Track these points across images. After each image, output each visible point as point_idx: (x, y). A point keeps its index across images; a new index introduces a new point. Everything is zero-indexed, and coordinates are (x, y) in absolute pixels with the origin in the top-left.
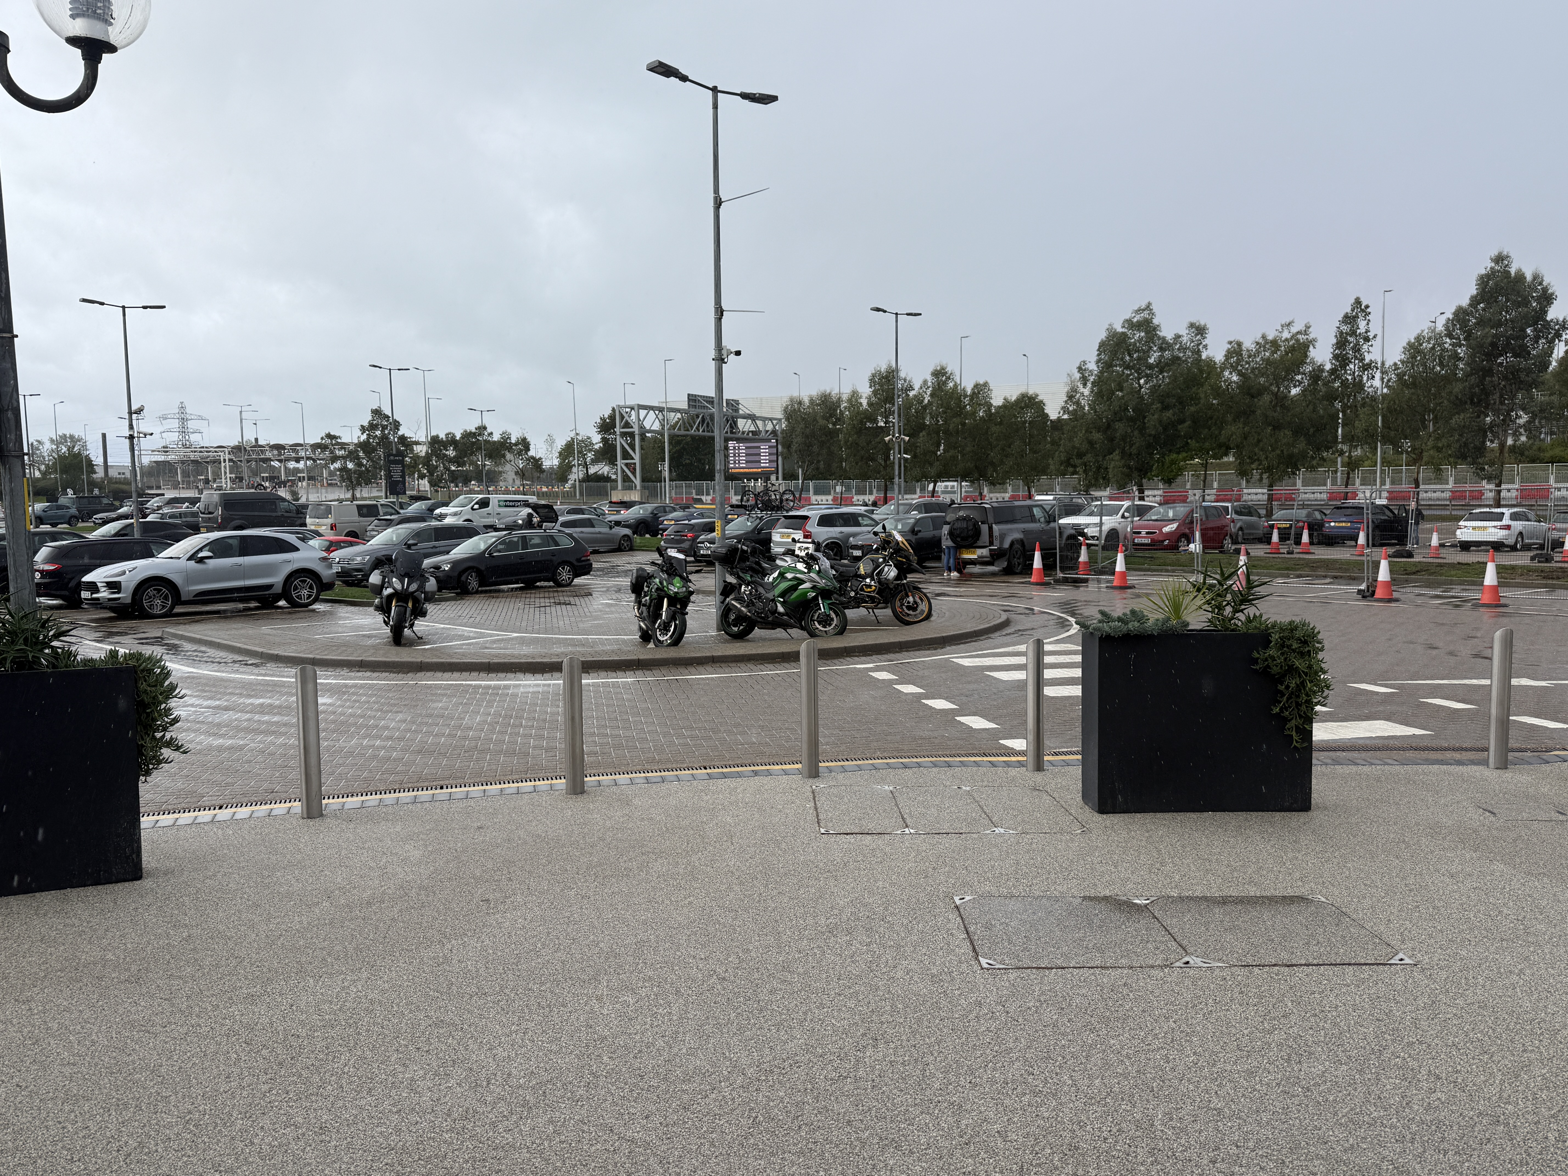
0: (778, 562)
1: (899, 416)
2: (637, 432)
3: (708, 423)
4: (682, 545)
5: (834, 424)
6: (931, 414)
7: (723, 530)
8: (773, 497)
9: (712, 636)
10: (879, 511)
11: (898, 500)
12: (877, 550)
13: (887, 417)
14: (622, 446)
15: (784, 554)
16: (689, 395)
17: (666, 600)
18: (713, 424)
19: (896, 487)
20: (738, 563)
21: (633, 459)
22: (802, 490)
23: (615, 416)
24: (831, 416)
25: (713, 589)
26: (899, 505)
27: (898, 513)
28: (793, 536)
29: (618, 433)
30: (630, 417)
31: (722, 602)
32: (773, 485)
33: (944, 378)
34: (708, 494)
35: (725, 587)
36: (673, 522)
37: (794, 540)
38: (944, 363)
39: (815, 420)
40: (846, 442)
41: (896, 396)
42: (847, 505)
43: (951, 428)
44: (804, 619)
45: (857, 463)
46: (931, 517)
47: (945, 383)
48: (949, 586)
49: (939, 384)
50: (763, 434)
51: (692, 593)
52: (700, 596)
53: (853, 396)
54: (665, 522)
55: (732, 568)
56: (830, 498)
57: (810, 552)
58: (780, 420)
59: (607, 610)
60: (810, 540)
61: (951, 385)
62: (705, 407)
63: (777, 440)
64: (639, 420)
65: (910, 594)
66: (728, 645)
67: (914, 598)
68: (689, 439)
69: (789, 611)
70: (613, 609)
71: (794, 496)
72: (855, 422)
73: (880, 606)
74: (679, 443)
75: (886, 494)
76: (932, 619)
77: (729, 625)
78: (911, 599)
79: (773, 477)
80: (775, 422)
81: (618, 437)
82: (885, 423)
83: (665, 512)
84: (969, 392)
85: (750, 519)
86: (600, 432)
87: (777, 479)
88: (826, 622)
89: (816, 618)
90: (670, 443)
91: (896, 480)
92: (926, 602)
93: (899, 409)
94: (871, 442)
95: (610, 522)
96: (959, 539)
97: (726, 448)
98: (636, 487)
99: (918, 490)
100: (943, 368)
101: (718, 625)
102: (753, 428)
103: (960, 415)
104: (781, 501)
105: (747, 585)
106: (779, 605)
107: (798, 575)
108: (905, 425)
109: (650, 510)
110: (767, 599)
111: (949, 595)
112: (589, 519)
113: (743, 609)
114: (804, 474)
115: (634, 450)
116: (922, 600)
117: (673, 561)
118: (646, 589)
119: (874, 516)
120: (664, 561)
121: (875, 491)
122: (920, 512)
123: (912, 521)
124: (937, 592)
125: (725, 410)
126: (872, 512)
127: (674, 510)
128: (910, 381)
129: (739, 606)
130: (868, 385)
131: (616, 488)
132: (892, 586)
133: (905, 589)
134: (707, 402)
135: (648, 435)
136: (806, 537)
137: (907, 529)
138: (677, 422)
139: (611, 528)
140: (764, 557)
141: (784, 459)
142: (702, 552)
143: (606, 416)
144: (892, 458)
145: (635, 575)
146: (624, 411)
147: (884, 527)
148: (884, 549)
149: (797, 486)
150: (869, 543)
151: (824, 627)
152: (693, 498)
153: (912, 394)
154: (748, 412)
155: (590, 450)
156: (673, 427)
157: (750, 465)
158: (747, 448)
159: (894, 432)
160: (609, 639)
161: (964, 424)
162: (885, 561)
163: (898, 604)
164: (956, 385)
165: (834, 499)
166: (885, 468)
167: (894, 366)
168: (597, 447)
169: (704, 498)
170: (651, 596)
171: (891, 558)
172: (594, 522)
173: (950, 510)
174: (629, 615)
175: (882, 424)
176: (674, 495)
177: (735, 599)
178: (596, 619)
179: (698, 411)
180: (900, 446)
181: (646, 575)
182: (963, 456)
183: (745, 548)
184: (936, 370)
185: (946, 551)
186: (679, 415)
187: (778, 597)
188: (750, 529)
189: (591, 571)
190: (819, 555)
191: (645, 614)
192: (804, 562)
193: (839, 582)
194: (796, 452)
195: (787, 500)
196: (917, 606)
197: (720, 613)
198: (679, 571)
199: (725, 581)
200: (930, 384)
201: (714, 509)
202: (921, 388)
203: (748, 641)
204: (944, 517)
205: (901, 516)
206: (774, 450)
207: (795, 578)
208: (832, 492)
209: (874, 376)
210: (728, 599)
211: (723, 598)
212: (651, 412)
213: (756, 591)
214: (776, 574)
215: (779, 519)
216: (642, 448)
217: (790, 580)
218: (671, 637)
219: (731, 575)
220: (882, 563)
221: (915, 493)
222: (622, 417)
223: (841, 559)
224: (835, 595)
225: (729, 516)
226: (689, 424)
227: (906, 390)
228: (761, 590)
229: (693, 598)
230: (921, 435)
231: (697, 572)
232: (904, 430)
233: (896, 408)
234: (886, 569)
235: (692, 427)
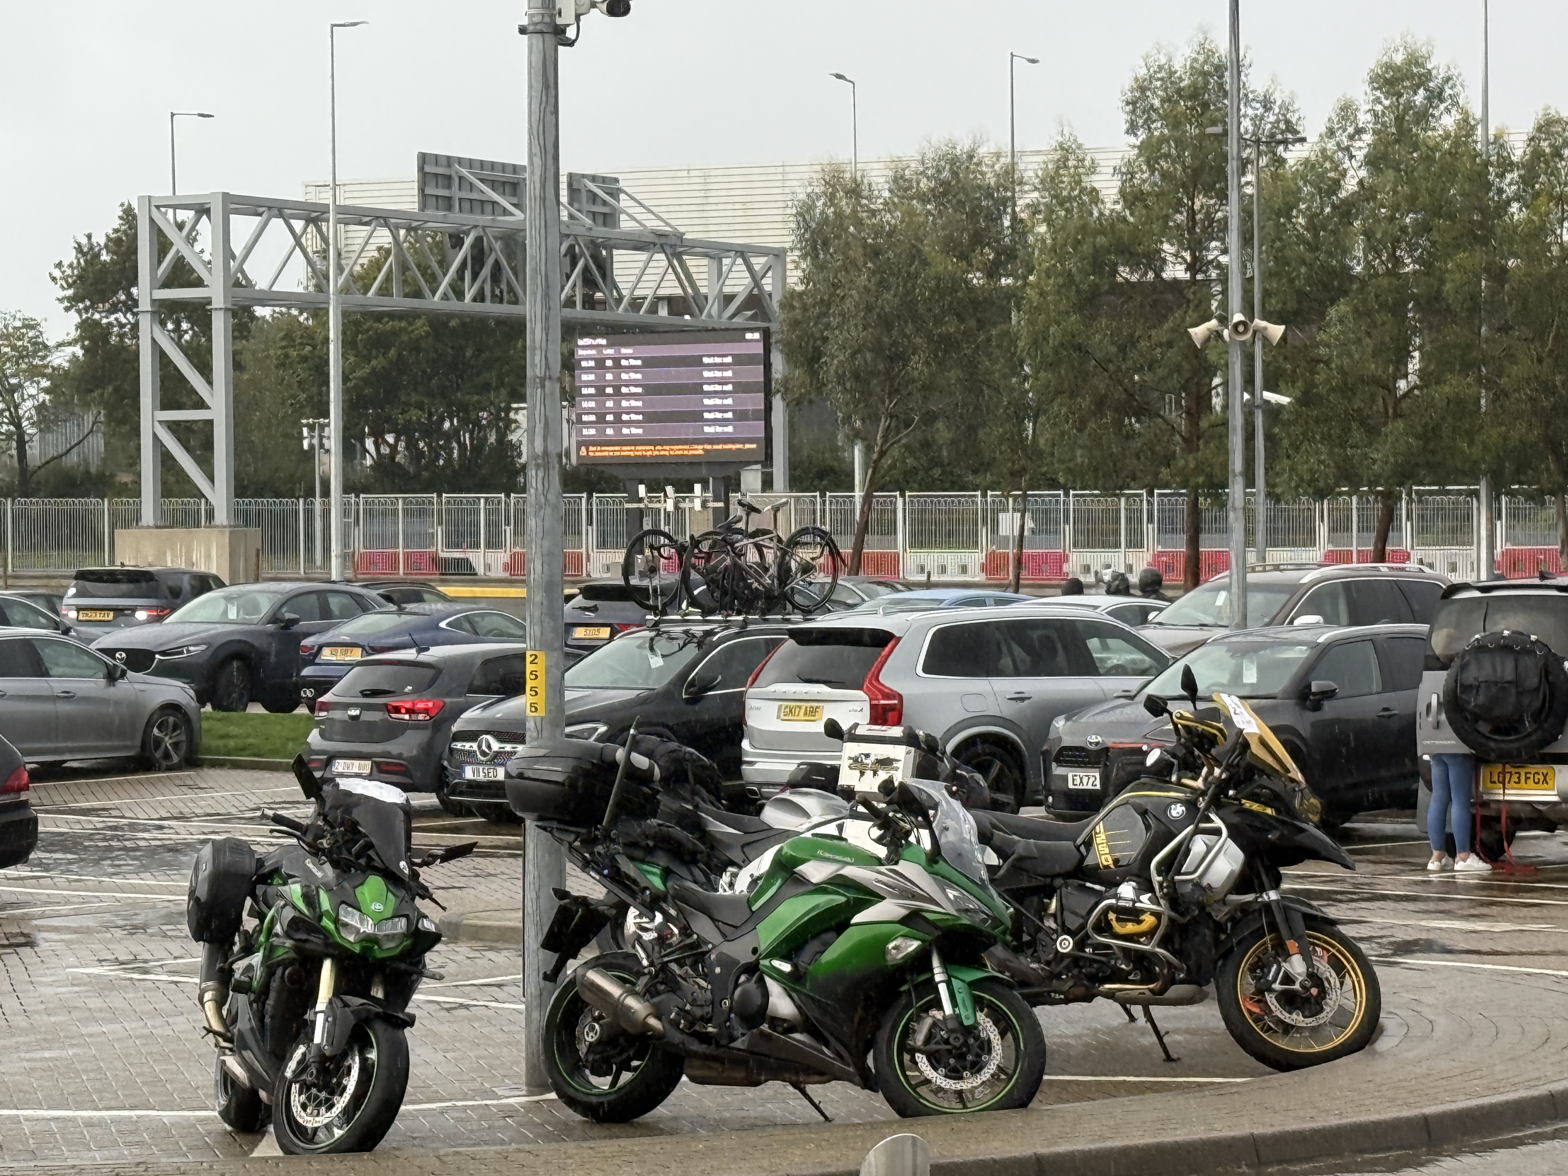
0: (772, 816)
1: (1246, 240)
2: (218, 302)
3: (497, 267)
4: (394, 747)
5: (992, 271)
6: (1368, 234)
7: (557, 688)
8: (752, 556)
9: (508, 1112)
10: (1169, 612)
11: (1245, 569)
12: (1161, 772)
13: (1196, 246)
14: (162, 358)
15: (793, 785)
16: (423, 158)
17: (327, 967)
18: (518, 271)
19: (1236, 521)
20: (615, 818)
21: (201, 404)
22: (864, 528)
23: (134, 238)
24: (978, 239)
25: (513, 920)
26: (1246, 588)
27: (1243, 623)
28: (830, 712)
29: (145, 305)
30: (191, 240)
31: (552, 976)
32: (751, 509)
33: (1420, 98)
34: (494, 543)
35: (563, 916)
36: (356, 655)
37: (833, 730)
38: (1420, 42)
39: (916, 254)
40: (1038, 340)
41: (1232, 167)
42: (1041, 588)
43: (1448, 287)
44: (869, 1045)
45: (1081, 426)
46: (1372, 639)
47: (1423, 116)
48: (1447, 914)
49: (1399, 120)
50: (713, 307)
51: (433, 939)
52: (463, 950)
53: (1062, 163)
54: (327, 655)
55: (590, 842)
56: (975, 558)
57: (898, 777)
58: (778, 255)
59: (95, 1003)
60: (897, 731)
61: (1448, 121)
62: (483, 204)
63: (767, 334)
64: (229, 255)
65: (1292, 945)
66: (570, 1147)
67: (1308, 959)
68: (421, 327)
69: (814, 1014)
70: (117, 1001)
71: (835, 553)
72: (1070, 265)
73: (1175, 991)
74: (381, 342)
75: (1194, 542)
76: (1383, 1044)
77: (576, 1067)
78: (1297, 966)
79: (751, 479)
80: (758, 262)
81: (145, 322)
82: (1191, 268)
83: (326, 613)
84: (1518, 150)
85: (662, 645)
86: (73, 301)
87: (767, 484)
88: (961, 1057)
89: (920, 1039)
90: (348, 344)
91: (1236, 490)
92: (1355, 978)
93: (1247, 214)
94: (1133, 341)
95: (110, 652)
96: (1484, 728)
97: (570, 364)
98: (210, 514)
99: (1323, 530)
100: (1414, 60)
101: (532, 1069)
102: (671, 289)
103: (1484, 241)
104: (784, 574)
105: (651, 906)
106: (774, 988)
107: (852, 871)
108: (1268, 275)
109: (266, 607)
110: (727, 962)
111: (1447, 951)
112: (27, 644)
113: (632, 1002)
114: (873, 465)
115: (205, 369)
116: (1339, 968)
117: (357, 814)
118: (249, 923)
119: (1147, 634)
120: (321, 814)
121: (1150, 530)
122: (1331, 620)
123: (1300, 653)
124: (1401, 936)
125: (564, 215)
126: (1142, 616)
127: (362, 606)
128: (1286, 108)
129: (615, 990)
130: (1121, 120)
131: (133, 519)
132: (1220, 914)
133: (1273, 927)
134: (493, 184)
135: (262, 312)
136: (879, 716)
137: (1280, 683)
138: (376, 265)
139: (112, 676)
140: (716, 793)
141: (795, 406)
142: (469, 773)
143: (100, 239)
144: (1217, 402)
145: (206, 869)
146: (167, 220)
147: (1189, 681)
148: (1191, 767)
149: (843, 517)
150: (1126, 741)
151: (955, 1074)
152: (436, 561)
153: (1294, 155)
154: (653, 224)
155: (34, 373)
156: (363, 281)
157: (660, 430)
158: (649, 363)
159: (1224, 305)
160: (100, 1123)
161: (1500, 275)
162: (1193, 812)
163: (1246, 983)
164: (1466, 126)
165: (992, 565)
166: (1191, 442)
167: (1223, 46)
168: (60, 359)
169: (478, 558)
170: (271, 950)
171: (1216, 803)
172: (47, 654)
173: (1447, 614)
174: (180, 1023)
175: (1176, 271)
176: (359, 547)
177: (600, 964)
178: (52, 1038)
179: (458, 218)
180: (1249, 359)
181: (249, 866)
182: (1499, 395)
183: (641, 761)
184: (1388, 67)
185: (1436, 772)
186: (383, 237)
187: (771, 955)
188: (659, 684)
189: (30, 848)
190: (935, 790)
191: (245, 1023)
192: (875, 815)
193: (1017, 896)
194: (840, 379)
195: (807, 569)
196: (1323, 993)
197: (540, 1018)
198: (383, 851)
199: (562, 894)
200: (1364, 118)
201: (519, 602)
202: (1331, 133)
203: (653, 1130)
204: (1425, 640)
205: (1257, 634)
206: (756, 374)
207: (839, 882)
208: (983, 534)
209: (1142, 88)
210: (572, 966)
211: (552, 957)
212: (277, 224)
213: (686, 931)
214: (763, 863)
215: (776, 643)
216: (237, 364)
217: (820, 889)
218: (348, 1113)
219: (586, 865)
220: (1182, 823)
221: (1310, 541)
222: (162, 245)
223: (1022, 801)
224: (998, 950)
225: (579, 633)
226: (424, 269)
227: (1273, 142)
228: (703, 927)
229: (432, 959)
230: (1332, 313)
231: (453, 853)
232: (1267, 294)
233: (1232, 210)
234: (1199, 845)
235: (433, 282)
